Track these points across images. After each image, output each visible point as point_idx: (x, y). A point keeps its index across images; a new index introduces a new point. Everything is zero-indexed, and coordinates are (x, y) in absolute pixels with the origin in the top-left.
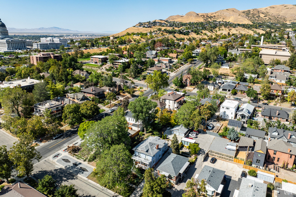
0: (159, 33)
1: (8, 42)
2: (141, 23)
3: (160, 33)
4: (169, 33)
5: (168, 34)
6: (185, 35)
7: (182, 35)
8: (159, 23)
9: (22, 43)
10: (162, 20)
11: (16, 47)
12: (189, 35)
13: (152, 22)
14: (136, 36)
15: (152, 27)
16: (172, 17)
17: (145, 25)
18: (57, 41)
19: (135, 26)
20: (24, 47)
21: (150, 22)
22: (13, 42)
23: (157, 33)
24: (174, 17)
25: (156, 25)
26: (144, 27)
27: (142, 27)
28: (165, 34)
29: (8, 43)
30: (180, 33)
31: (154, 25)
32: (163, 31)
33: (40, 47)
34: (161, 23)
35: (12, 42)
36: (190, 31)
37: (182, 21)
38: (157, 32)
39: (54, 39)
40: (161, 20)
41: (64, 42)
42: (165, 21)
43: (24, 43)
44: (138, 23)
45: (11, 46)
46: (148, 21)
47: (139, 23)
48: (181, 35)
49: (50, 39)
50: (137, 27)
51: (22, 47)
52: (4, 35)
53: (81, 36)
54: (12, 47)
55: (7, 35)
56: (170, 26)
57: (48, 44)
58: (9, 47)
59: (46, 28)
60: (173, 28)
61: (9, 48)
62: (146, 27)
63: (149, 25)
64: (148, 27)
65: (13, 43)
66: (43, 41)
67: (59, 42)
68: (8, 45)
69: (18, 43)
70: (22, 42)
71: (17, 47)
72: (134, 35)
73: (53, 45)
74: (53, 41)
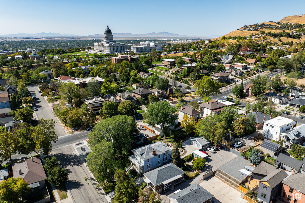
0: (260, 37)
1: (111, 46)
2: (247, 26)
3: (262, 37)
4: (273, 36)
5: (272, 38)
6: (294, 38)
7: (291, 39)
8: (268, 25)
9: (121, 46)
10: (273, 22)
11: (116, 50)
12: (300, 39)
13: (260, 24)
14: (233, 40)
15: (259, 30)
16: (287, 18)
17: (251, 28)
18: (152, 44)
19: (239, 30)
20: (123, 50)
21: (257, 24)
22: (115, 46)
23: (259, 37)
24: (290, 18)
25: (264, 27)
26: (249, 30)
27: (246, 30)
28: (268, 38)
29: (111, 47)
30: (289, 36)
31: (261, 28)
32: (267, 34)
33: (136, 50)
34: (271, 25)
35: (113, 46)
36: (302, 34)
37: (299, 22)
38: (259, 35)
39: (150, 43)
40: (271, 22)
41: (158, 46)
42: (277, 23)
43: (123, 46)
44: (243, 26)
45: (113, 49)
46: (256, 24)
47: (245, 26)
48: (289, 38)
49: (147, 43)
50: (242, 30)
51: (122, 50)
52: (109, 39)
53: (187, 40)
54: (113, 50)
55: (111, 40)
56: (281, 28)
57: (143, 47)
58: (111, 50)
59: (157, 33)
60: (284, 31)
61: (111, 51)
62: (252, 31)
63: (255, 28)
64: (254, 31)
65: (115, 47)
66: (142, 44)
67: (154, 46)
68: (111, 48)
69: (119, 46)
70: (122, 45)
71: (118, 50)
72: (230, 39)
74: (149, 45)
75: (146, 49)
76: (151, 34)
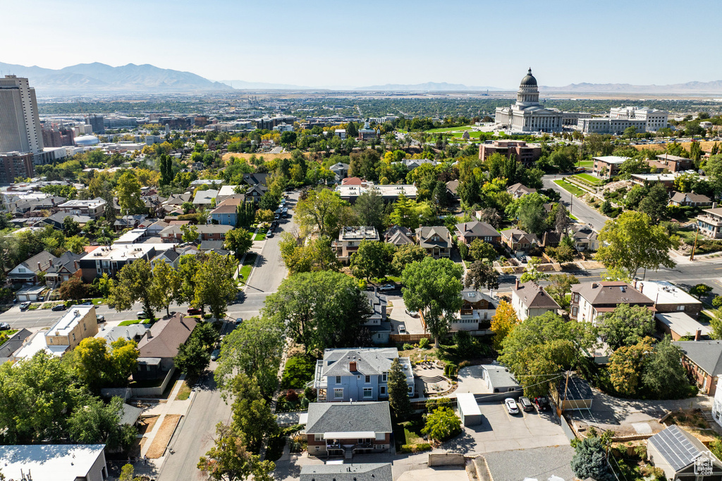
1: (527, 115)
9: (554, 118)
11: (540, 126)
18: (641, 115)
20: (558, 126)
22: (537, 116)
29: (527, 118)
33: (589, 127)
35: (534, 116)
39: (636, 112)
41: (658, 119)
43: (559, 117)
45: (531, 123)
49: (628, 111)
51: (553, 125)
52: (528, 101)
54: (533, 126)
55: (534, 101)
57: (608, 121)
58: (526, 125)
59: (705, 84)
61: (526, 127)
65: (537, 118)
66: (616, 114)
67: (644, 119)
68: (526, 122)
69: (547, 117)
70: (554, 116)
71: (543, 126)
73: (621, 126)
74: (633, 116)
75: (618, 125)
76: (687, 84)
